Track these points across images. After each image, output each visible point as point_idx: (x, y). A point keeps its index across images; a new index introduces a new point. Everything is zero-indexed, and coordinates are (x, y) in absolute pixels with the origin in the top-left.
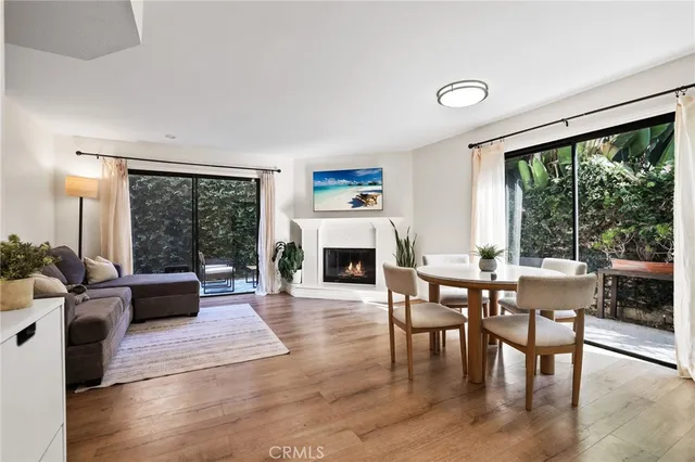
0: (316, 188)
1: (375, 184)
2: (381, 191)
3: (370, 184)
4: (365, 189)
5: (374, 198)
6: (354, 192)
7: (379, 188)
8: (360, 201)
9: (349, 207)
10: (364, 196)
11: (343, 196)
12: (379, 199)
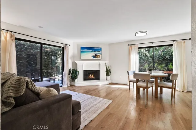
0: (81, 52)
1: (99, 52)
2: (101, 54)
3: (98, 52)
4: (97, 53)
5: (99, 56)
6: (93, 54)
7: (100, 53)
8: (95, 56)
9: (92, 58)
10: (96, 55)
11: (90, 55)
12: (100, 56)
